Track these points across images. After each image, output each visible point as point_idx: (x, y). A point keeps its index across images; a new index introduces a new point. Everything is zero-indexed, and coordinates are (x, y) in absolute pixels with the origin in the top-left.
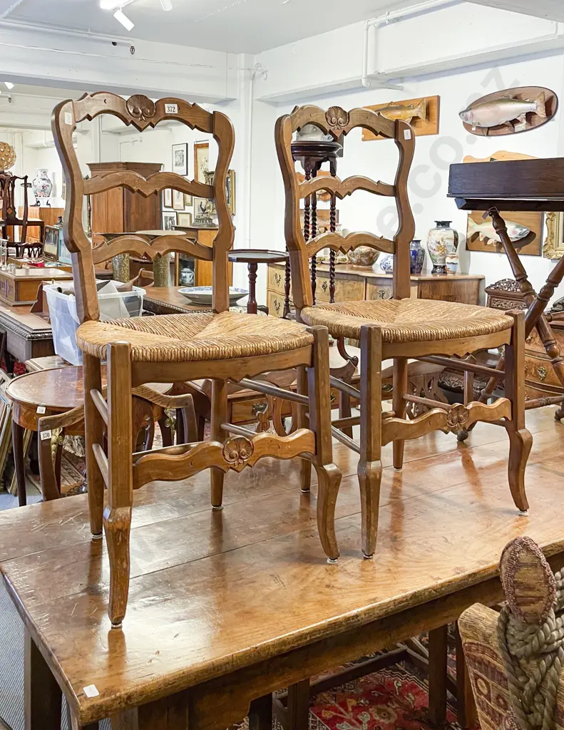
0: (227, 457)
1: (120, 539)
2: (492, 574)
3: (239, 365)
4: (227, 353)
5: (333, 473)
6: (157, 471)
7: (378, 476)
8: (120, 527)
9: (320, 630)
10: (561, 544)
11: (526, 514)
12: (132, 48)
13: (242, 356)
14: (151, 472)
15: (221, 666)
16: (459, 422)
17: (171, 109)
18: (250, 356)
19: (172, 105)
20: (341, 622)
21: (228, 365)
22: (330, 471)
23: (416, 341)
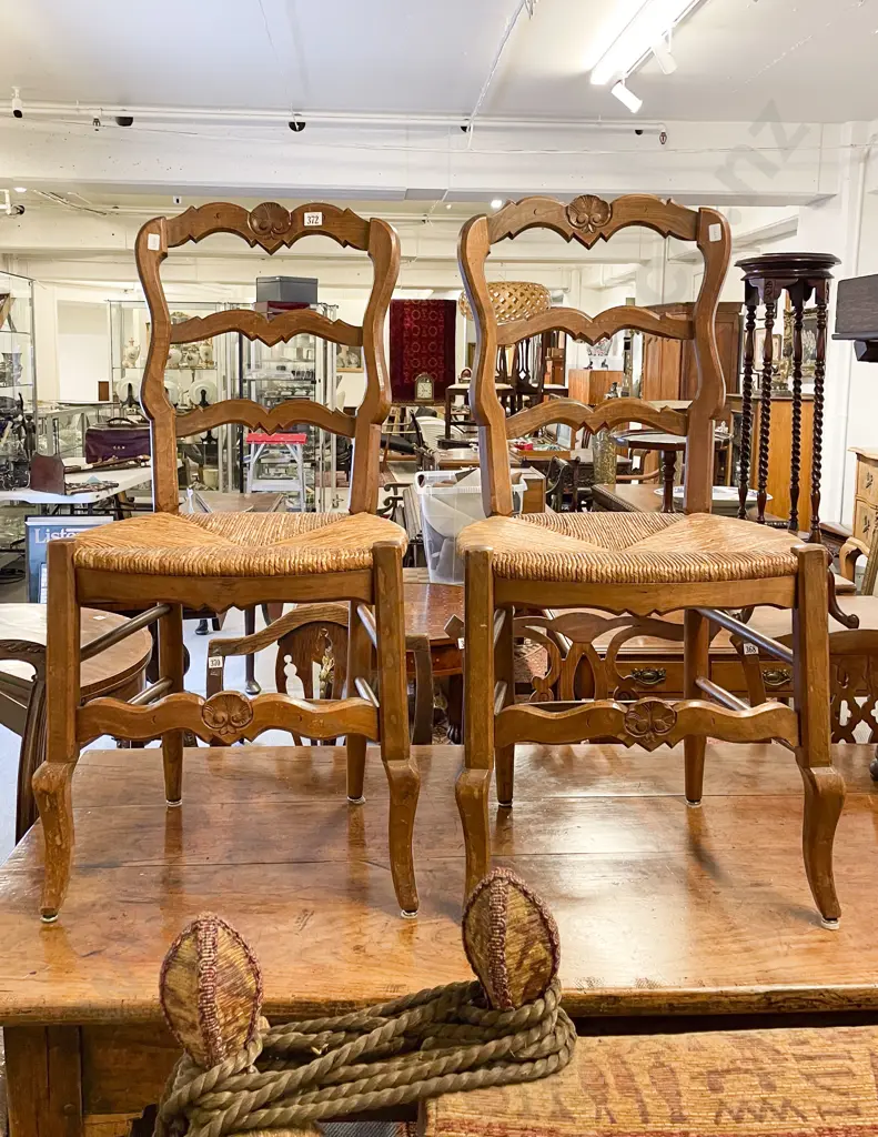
0: (209, 720)
1: (48, 804)
2: (659, 1007)
3: (218, 587)
4: (196, 568)
5: (400, 776)
6: (106, 722)
7: (476, 793)
8: (45, 788)
9: (279, 1006)
10: (849, 995)
11: (833, 925)
12: (663, 135)
13: (223, 575)
14: (99, 722)
15: (103, 1010)
16: (654, 731)
17: (313, 219)
18: (236, 576)
19: (315, 214)
20: (319, 1004)
21: (200, 585)
22: (398, 772)
23: (550, 580)
